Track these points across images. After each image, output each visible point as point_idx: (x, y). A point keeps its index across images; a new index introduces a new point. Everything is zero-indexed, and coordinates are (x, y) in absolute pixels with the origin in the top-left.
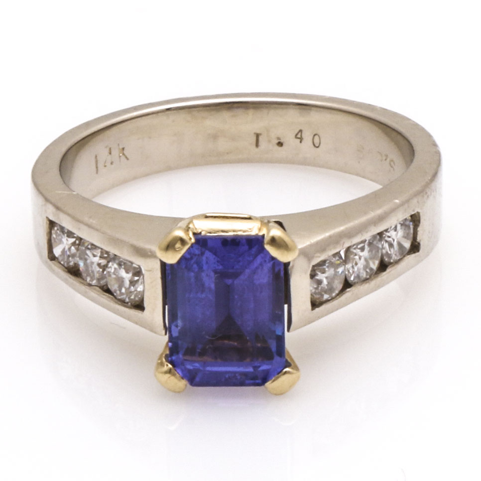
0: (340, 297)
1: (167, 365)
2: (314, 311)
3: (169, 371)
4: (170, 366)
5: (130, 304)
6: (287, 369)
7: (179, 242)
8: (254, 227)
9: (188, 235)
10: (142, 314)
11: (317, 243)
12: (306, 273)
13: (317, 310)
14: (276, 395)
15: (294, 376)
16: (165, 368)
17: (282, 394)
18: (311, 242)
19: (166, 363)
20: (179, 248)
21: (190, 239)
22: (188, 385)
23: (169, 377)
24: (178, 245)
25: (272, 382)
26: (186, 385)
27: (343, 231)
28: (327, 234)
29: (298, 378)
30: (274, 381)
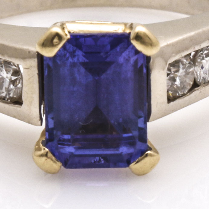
0: (190, 94)
1: (44, 149)
2: (169, 104)
3: (46, 155)
4: (47, 150)
5: (9, 100)
6: (149, 152)
7: (57, 37)
8: (118, 29)
9: (64, 32)
10: (21, 108)
11: (173, 45)
12: (163, 70)
13: (172, 103)
14: (139, 175)
15: (155, 158)
16: (43, 152)
17: (143, 174)
18: (167, 43)
19: (43, 147)
20: (56, 42)
21: (66, 35)
22: (63, 167)
23: (46, 160)
24: (56, 40)
25: (136, 163)
26: (61, 167)
27: (193, 36)
28: (181, 38)
29: (159, 160)
30: (137, 162)
